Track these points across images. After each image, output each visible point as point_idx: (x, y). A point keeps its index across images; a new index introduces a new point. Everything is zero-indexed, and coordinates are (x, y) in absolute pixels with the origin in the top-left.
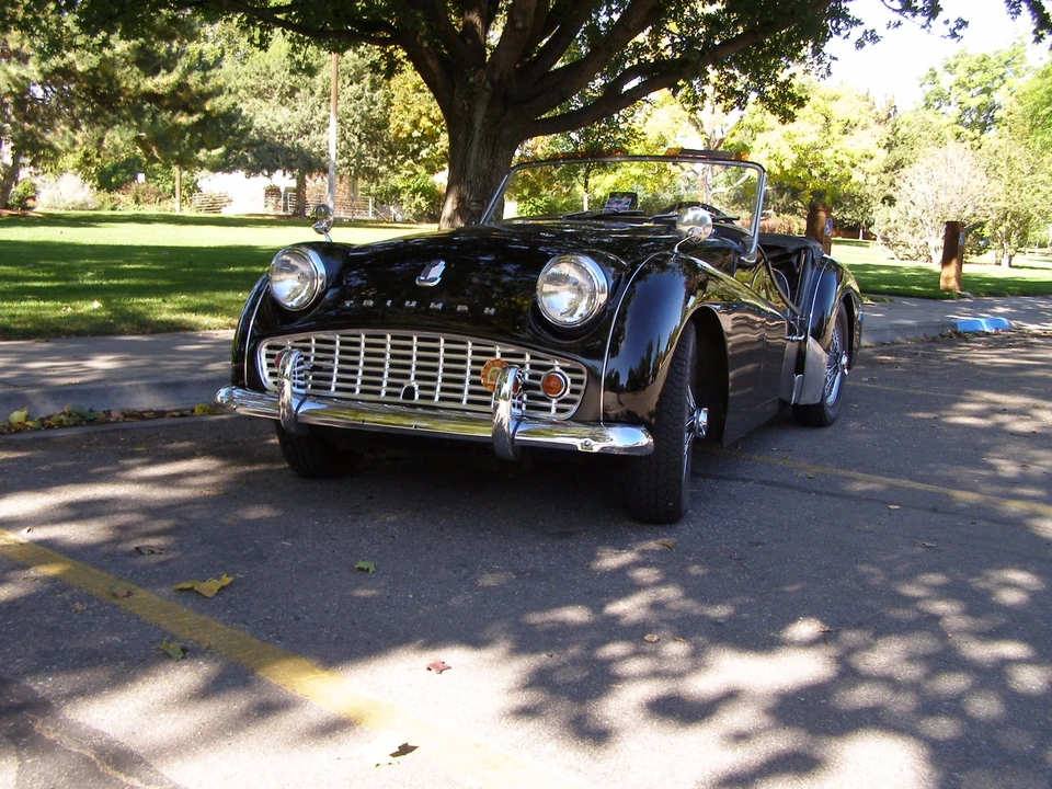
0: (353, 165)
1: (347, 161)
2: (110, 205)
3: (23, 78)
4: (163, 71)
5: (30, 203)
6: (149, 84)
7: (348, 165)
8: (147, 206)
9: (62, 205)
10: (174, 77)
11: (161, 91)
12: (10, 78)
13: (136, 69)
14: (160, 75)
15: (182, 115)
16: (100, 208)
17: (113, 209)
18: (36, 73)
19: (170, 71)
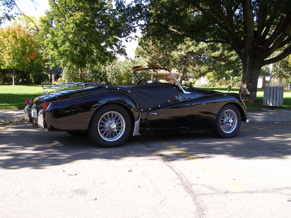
0: (278, 74)
1: (276, 73)
2: (212, 85)
3: (181, 55)
4: (217, 51)
5: (193, 85)
6: (213, 54)
7: (276, 74)
8: (222, 86)
9: (200, 85)
10: (220, 52)
11: (216, 56)
12: (178, 55)
13: (210, 51)
14: (216, 52)
15: (222, 62)
16: (210, 86)
17: (213, 86)
18: (184, 53)
19: (219, 51)
